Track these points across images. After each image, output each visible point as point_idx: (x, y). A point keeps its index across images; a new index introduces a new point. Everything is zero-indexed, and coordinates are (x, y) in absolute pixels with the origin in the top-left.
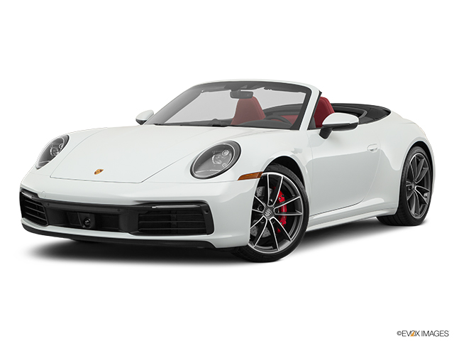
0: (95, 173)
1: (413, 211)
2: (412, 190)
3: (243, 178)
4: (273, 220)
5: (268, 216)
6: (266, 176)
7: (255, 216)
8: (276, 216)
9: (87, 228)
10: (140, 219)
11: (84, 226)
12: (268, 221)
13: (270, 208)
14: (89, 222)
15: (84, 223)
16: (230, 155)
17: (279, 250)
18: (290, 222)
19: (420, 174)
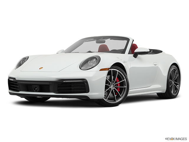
0: (40, 69)
1: (172, 92)
2: (172, 83)
3: (101, 70)
4: (114, 89)
5: (112, 87)
6: (111, 70)
7: (106, 87)
8: (115, 88)
9: (36, 91)
10: (58, 87)
11: (35, 91)
12: (112, 89)
13: (113, 84)
14: (37, 89)
15: (35, 89)
16: (96, 61)
17: (117, 102)
18: (121, 90)
19: (175, 77)
